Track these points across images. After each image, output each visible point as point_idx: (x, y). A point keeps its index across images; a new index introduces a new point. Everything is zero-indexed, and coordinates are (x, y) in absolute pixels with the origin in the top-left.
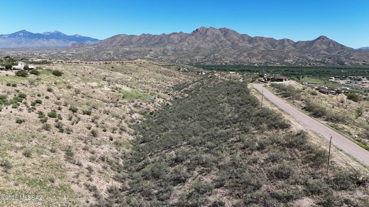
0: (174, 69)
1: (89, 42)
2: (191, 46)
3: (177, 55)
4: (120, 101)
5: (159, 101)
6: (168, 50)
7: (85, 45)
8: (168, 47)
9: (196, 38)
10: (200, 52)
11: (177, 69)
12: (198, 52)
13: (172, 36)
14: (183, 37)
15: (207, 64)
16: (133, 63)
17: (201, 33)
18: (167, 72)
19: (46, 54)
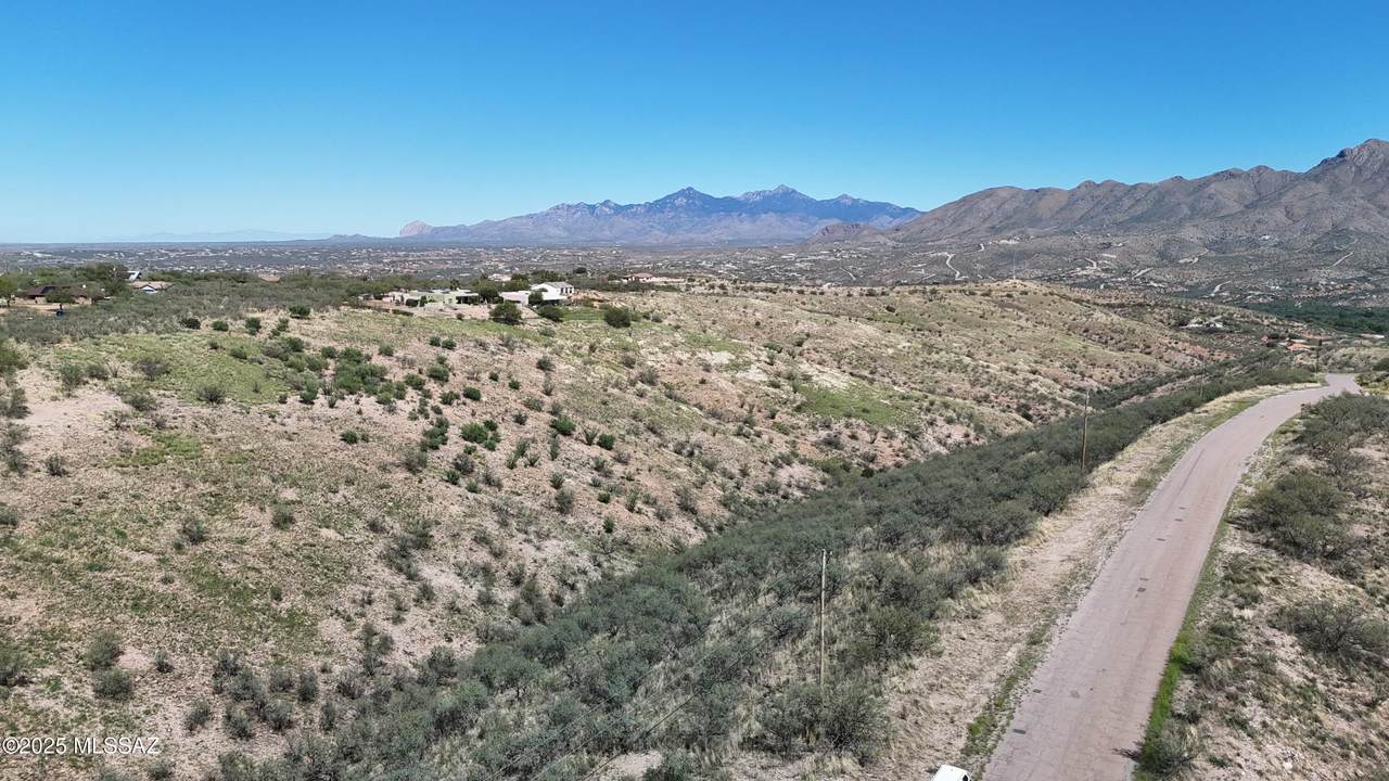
0: (1161, 321)
1: (885, 221)
2: (1302, 225)
3: (1225, 265)
4: (780, 421)
5: (946, 433)
6: (1184, 245)
7: (865, 232)
8: (1190, 233)
9: (1335, 189)
10: (1346, 252)
11: (1173, 322)
12: (1333, 252)
13: (1212, 186)
14: (1265, 188)
15: (1369, 305)
16: (979, 293)
17: (1360, 170)
18: (1115, 331)
19: (734, 264)
